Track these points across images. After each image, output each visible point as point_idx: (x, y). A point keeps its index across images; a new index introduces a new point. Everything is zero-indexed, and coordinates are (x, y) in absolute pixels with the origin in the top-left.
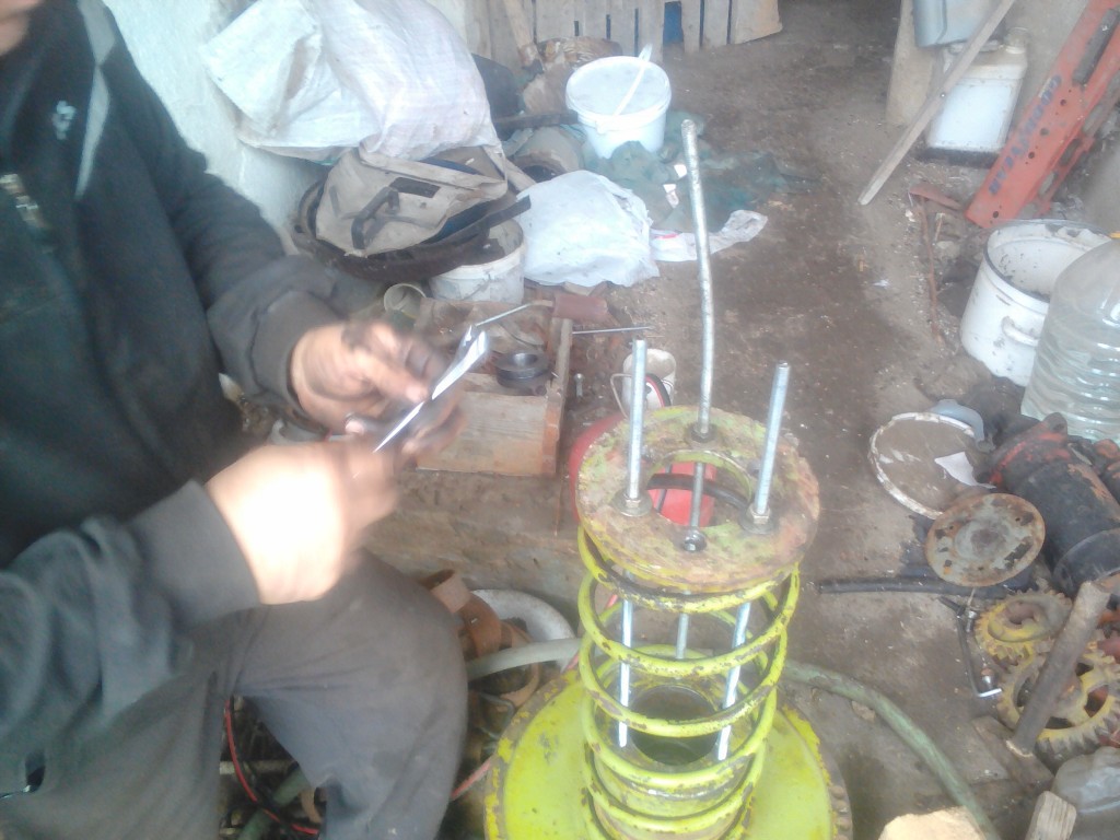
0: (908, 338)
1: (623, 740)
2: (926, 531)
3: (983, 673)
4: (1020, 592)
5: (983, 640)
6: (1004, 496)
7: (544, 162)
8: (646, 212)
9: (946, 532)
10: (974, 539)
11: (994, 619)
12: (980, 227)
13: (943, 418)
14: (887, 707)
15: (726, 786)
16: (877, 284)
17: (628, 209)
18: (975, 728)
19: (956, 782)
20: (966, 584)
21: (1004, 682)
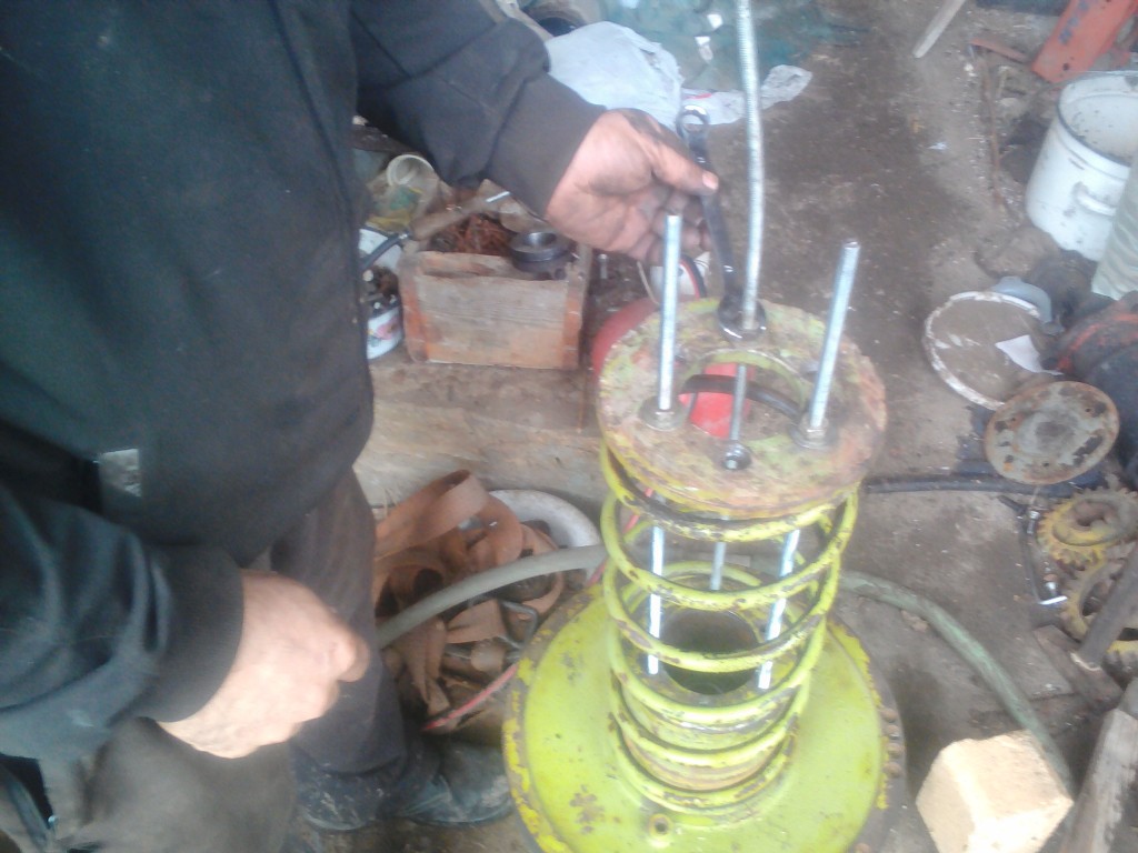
0: (967, 208)
1: (653, 668)
2: (985, 424)
3: (1046, 578)
4: (1088, 490)
5: (1046, 542)
6: (1074, 384)
7: (562, 13)
8: (676, 68)
9: (1008, 424)
10: (1038, 433)
11: (1058, 520)
12: (1049, 82)
13: (1007, 298)
14: (941, 618)
15: (769, 717)
16: (933, 147)
17: (657, 66)
18: (1036, 639)
19: (1016, 699)
20: (1029, 481)
21: (1070, 589)
